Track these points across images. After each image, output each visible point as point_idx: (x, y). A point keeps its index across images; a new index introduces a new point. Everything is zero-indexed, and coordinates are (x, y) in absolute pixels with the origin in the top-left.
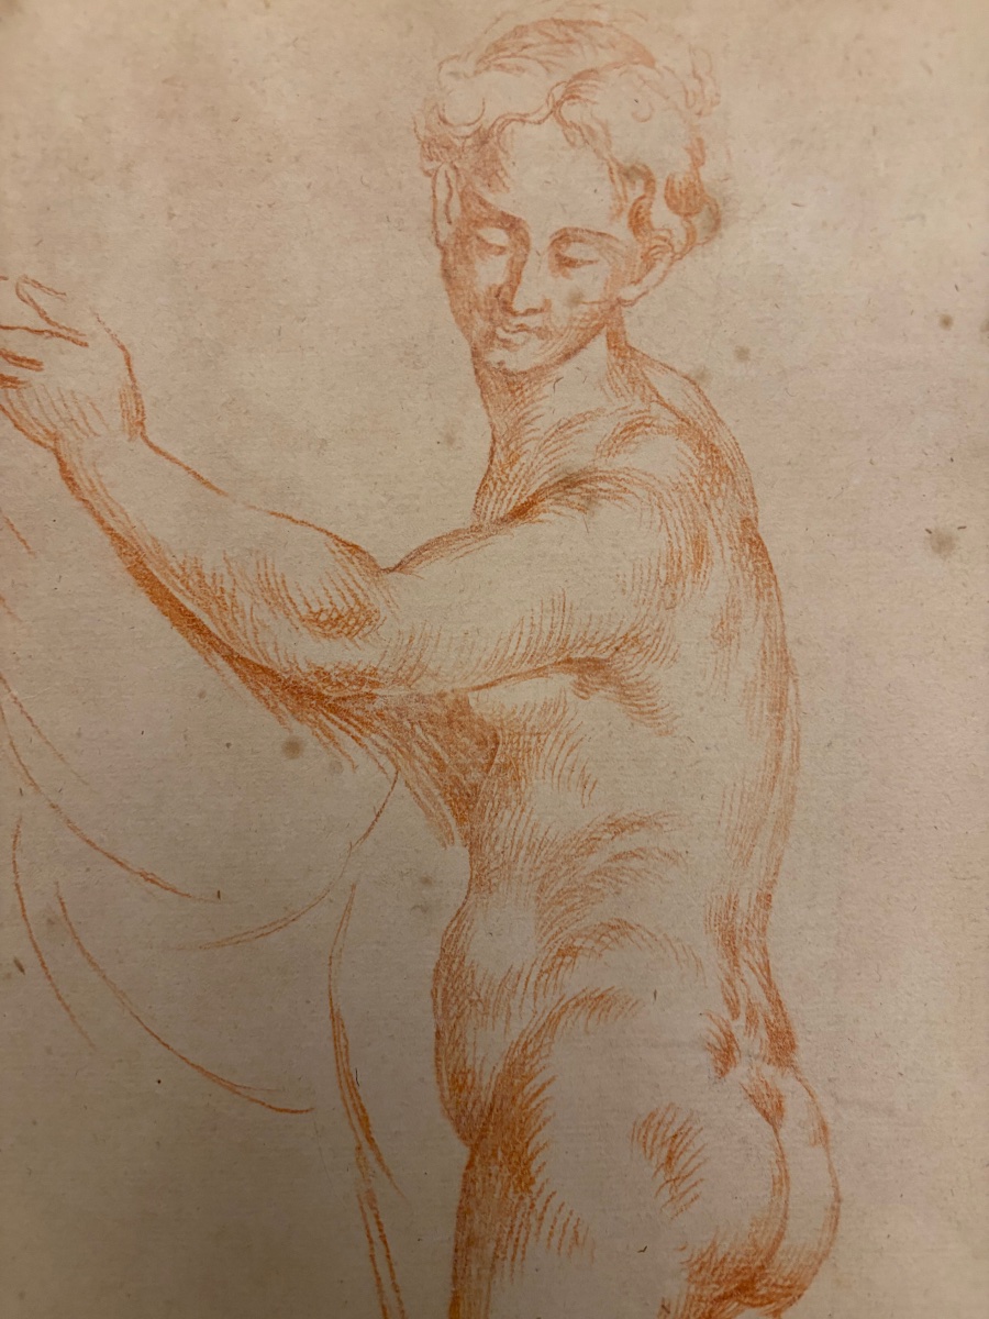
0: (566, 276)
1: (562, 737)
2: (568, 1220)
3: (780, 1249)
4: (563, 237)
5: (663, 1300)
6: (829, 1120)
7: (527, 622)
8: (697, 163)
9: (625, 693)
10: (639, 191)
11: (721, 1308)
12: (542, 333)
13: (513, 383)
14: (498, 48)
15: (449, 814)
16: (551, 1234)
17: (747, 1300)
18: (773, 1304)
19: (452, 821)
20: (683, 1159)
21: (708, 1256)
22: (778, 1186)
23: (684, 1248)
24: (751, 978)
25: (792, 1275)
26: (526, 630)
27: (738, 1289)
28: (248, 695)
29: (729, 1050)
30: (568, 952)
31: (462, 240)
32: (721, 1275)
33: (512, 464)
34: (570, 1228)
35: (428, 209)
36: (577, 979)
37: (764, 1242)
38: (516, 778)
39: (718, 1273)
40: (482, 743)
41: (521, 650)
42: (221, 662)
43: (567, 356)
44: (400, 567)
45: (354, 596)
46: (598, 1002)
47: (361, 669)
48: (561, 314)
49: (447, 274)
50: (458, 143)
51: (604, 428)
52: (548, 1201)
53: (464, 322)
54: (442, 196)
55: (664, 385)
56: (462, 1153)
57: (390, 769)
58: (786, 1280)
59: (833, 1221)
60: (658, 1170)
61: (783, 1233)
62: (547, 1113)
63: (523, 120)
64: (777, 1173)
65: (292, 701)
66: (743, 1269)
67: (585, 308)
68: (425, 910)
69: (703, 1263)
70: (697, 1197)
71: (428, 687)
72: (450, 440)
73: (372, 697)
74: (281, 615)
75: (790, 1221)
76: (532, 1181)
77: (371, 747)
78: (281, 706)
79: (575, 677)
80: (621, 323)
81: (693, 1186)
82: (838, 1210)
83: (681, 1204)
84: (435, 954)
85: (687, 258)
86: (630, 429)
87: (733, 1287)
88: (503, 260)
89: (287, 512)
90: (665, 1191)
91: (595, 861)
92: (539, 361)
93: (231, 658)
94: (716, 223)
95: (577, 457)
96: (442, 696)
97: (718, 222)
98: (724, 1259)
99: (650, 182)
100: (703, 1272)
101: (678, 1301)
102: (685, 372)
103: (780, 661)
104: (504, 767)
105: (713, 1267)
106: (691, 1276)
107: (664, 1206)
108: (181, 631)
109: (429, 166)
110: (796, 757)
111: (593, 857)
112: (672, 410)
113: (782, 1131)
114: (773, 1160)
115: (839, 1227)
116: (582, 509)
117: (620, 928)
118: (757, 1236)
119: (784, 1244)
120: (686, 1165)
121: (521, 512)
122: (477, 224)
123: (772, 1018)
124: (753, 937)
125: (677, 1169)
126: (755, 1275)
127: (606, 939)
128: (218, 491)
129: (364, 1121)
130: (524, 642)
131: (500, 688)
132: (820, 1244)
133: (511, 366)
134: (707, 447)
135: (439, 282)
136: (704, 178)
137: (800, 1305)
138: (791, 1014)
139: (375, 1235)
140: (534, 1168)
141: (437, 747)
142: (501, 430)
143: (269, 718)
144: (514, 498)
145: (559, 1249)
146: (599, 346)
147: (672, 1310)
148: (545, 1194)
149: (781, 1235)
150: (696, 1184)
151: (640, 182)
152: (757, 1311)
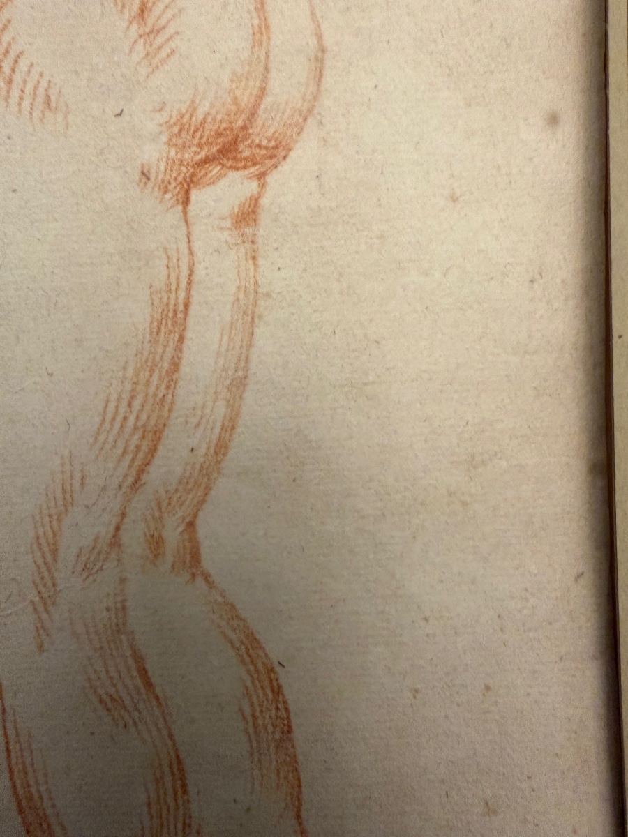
2: (39, 82)
3: (262, 107)
5: (143, 166)
11: (203, 172)
16: (21, 98)
17: (230, 163)
18: (257, 167)
20: (157, 11)
21: (187, 116)
22: (257, 36)
23: (160, 110)
25: (277, 135)
27: (219, 151)
32: (201, 137)
34: (41, 91)
37: (245, 99)
39: (198, 134)
52: (16, 61)
58: (270, 141)
59: (318, 73)
60: (131, 23)
61: (265, 88)
64: (256, 22)
66: (225, 129)
69: (183, 124)
70: (173, 52)
75: (273, 74)
81: (168, 40)
82: (322, 61)
83: (156, 60)
87: (214, 150)
90: (140, 47)
98: (204, 120)
100: (184, 135)
101: (158, 168)
105: (193, 128)
106: (170, 139)
107: (139, 63)
114: (252, 8)
115: (323, 80)
118: (238, 93)
119: (268, 101)
120: (159, 17)
125: (150, 22)
126: (237, 136)
132: (304, 100)
137: (285, 167)
145: (31, 114)
147: (153, 176)
148: (12, 55)
149: (263, 92)
150: (171, 37)
152: (241, 173)
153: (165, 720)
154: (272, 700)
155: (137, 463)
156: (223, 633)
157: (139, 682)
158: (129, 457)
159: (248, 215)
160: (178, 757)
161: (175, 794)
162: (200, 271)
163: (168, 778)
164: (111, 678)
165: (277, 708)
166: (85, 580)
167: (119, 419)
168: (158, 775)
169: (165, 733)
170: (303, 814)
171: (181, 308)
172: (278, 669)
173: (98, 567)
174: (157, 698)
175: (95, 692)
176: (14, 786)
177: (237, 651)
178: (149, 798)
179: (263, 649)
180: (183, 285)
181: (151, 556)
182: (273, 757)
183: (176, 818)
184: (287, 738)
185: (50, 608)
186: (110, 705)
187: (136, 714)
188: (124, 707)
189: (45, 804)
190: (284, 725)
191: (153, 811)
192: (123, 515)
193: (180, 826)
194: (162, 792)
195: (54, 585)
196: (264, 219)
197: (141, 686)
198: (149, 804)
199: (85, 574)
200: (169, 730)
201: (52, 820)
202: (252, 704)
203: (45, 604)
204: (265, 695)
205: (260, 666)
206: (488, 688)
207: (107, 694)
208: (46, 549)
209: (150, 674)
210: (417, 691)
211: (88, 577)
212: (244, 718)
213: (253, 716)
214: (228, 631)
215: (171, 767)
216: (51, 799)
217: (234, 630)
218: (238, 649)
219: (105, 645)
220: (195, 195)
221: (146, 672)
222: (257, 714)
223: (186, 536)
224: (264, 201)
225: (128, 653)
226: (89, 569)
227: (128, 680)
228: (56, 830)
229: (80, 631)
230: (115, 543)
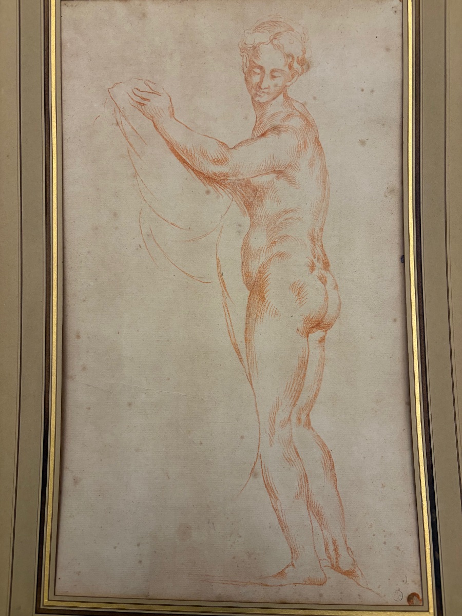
0: (274, 80)
1: (273, 190)
4: (273, 71)
5: (297, 328)
6: (338, 284)
7: (264, 161)
8: (304, 53)
9: (288, 178)
10: (291, 60)
11: (312, 330)
12: (268, 93)
13: (261, 105)
14: (258, 27)
15: (245, 209)
16: (270, 312)
17: (318, 328)
18: (325, 329)
19: (246, 210)
20: (302, 293)
21: (308, 317)
22: (325, 300)
24: (318, 249)
26: (264, 164)
27: (316, 325)
28: (197, 179)
29: (313, 266)
30: (274, 243)
31: (249, 71)
32: (311, 322)
33: (261, 124)
34: (274, 310)
35: (242, 64)
36: (275, 250)
37: (322, 314)
38: (262, 200)
40: (254, 191)
41: (263, 168)
42: (191, 171)
43: (274, 99)
44: (234, 148)
45: (223, 155)
46: (281, 255)
47: (224, 172)
48: (272, 89)
49: (246, 80)
50: (249, 49)
51: (282, 115)
52: (269, 304)
53: (250, 91)
54: (245, 61)
55: (297, 106)
56: (248, 293)
57: (231, 197)
58: (328, 323)
59: (339, 308)
60: (296, 296)
62: (269, 282)
63: (264, 43)
64: (325, 296)
65: (208, 181)
66: (317, 320)
67: (278, 88)
68: (239, 232)
69: (307, 319)
70: (305, 303)
71: (240, 177)
72: (246, 118)
73: (227, 180)
74: (206, 160)
75: (329, 308)
76: (265, 299)
77: (227, 192)
78: (205, 182)
79: (276, 175)
80: (286, 91)
82: (340, 305)
83: (302, 304)
84: (242, 244)
85: (302, 76)
86: (289, 115)
88: (259, 76)
89: (208, 135)
90: (298, 301)
91: (281, 220)
92: (267, 100)
93: (193, 170)
94: (308, 67)
95: (276, 122)
96: (244, 179)
97: (309, 67)
98: (312, 318)
99: (293, 58)
100: (307, 321)
102: (301, 102)
103: (324, 171)
104: (259, 197)
105: (310, 320)
106: (304, 322)
107: (298, 305)
108: (182, 163)
109: (242, 54)
110: (329, 194)
111: (280, 219)
112: (298, 111)
113: (327, 286)
114: (324, 293)
116: (278, 134)
117: (287, 237)
118: (321, 312)
120: (303, 295)
121: (263, 135)
122: (253, 68)
123: (324, 259)
124: (319, 238)
125: (300, 296)
126: (320, 322)
127: (283, 240)
128: (191, 130)
129: (224, 285)
130: (264, 166)
131: (258, 177)
132: (336, 314)
133: (261, 101)
134: (306, 120)
135: (244, 81)
136: (306, 57)
137: (331, 329)
138: (328, 258)
139: (227, 313)
140: (266, 296)
141: (243, 192)
142: (258, 116)
143: (202, 185)
144: (261, 132)
146: (281, 97)
147: (300, 331)
148: (268, 302)
149: (326, 312)
150: (305, 299)
151: (291, 58)
152: (321, 330)
153: (302, 464)
154: (329, 459)
155: (295, 399)
156: (317, 442)
157: (296, 454)
158: (293, 398)
159: (322, 340)
160: (306, 474)
161: (305, 483)
162: (311, 352)
163: (303, 479)
164: (289, 453)
165: (331, 461)
167: (290, 388)
168: (301, 478)
169: (302, 468)
170: (337, 487)
171: (306, 361)
172: (331, 451)
173: (285, 425)
174: (300, 459)
176: (264, 481)
177: (320, 447)
179: (327, 446)
180: (307, 356)
181: (298, 423)
182: (330, 473)
183: (305, 488)
184: (333, 468)
185: (273, 435)
186: (288, 460)
187: (295, 463)
188: (292, 461)
189: (272, 485)
190: (332, 465)
191: (300, 487)
192: (291, 412)
193: (306, 491)
194: (302, 482)
196: (326, 341)
197: (296, 456)
198: (299, 485)
199: (282, 427)
201: (274, 489)
202: (324, 460)
204: (327, 458)
205: (326, 451)
206: (382, 457)
207: (288, 457)
208: (272, 421)
209: (298, 452)
210: (365, 457)
212: (322, 463)
215: (304, 476)
216: (274, 484)
217: (319, 442)
219: (287, 445)
220: (310, 335)
222: (326, 462)
223: (307, 418)
224: (326, 337)
225: (293, 447)
226: (283, 425)
227: (293, 454)
228: (275, 492)
229: (281, 441)
230: (289, 419)
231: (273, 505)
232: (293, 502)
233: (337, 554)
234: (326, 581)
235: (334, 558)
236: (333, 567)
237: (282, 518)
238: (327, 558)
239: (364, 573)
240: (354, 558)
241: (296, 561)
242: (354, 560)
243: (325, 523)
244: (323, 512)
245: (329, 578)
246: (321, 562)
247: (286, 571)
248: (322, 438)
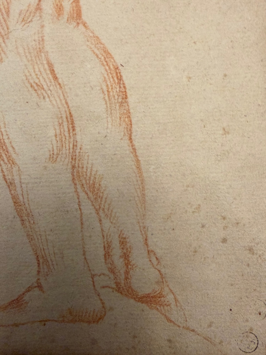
153: (64, 96)
154: (117, 83)
156: (93, 51)
157: (50, 76)
160: (70, 113)
161: (69, 131)
163: (65, 124)
164: (36, 75)
165: (120, 87)
166: (23, 26)
168: (61, 121)
169: (64, 102)
170: (133, 137)
172: (120, 68)
173: (29, 20)
174: (59, 84)
175: (29, 81)
177: (100, 60)
178: (56, 132)
179: (113, 58)
181: (57, 15)
182: (118, 111)
183: (69, 142)
184: (125, 101)
185: (6, 41)
186: (36, 88)
187: (49, 92)
188: (43, 89)
189: (4, 137)
190: (123, 95)
191: (58, 139)
193: (71, 146)
194: (62, 130)
195: (8, 29)
197: (52, 79)
198: (56, 136)
199: (23, 23)
200: (66, 100)
201: (8, 145)
202: (107, 86)
203: (3, 38)
204: (114, 80)
205: (112, 67)
206: (225, 75)
207: (34, 82)
209: (56, 72)
210: (190, 78)
211: (24, 25)
212: (103, 92)
213: (108, 91)
214: (96, 51)
215: (67, 118)
216: (7, 135)
217: (98, 49)
218: (100, 58)
219: (34, 58)
221: (54, 72)
222: (110, 90)
223: (74, 4)
225: (45, 62)
226: (25, 20)
227: (45, 76)
228: (10, 149)
229: (21, 50)
230: (39, 8)
231: (4, 175)
232: (45, 168)
233: (127, 265)
234: (105, 315)
235: (122, 271)
236: (119, 289)
237: (21, 198)
238: (107, 272)
239: (179, 298)
240: (163, 271)
241: (46, 279)
242: (161, 274)
243: (107, 206)
244: (103, 185)
245: (111, 309)
246: (95, 279)
247: (26, 298)
248: (103, 41)
